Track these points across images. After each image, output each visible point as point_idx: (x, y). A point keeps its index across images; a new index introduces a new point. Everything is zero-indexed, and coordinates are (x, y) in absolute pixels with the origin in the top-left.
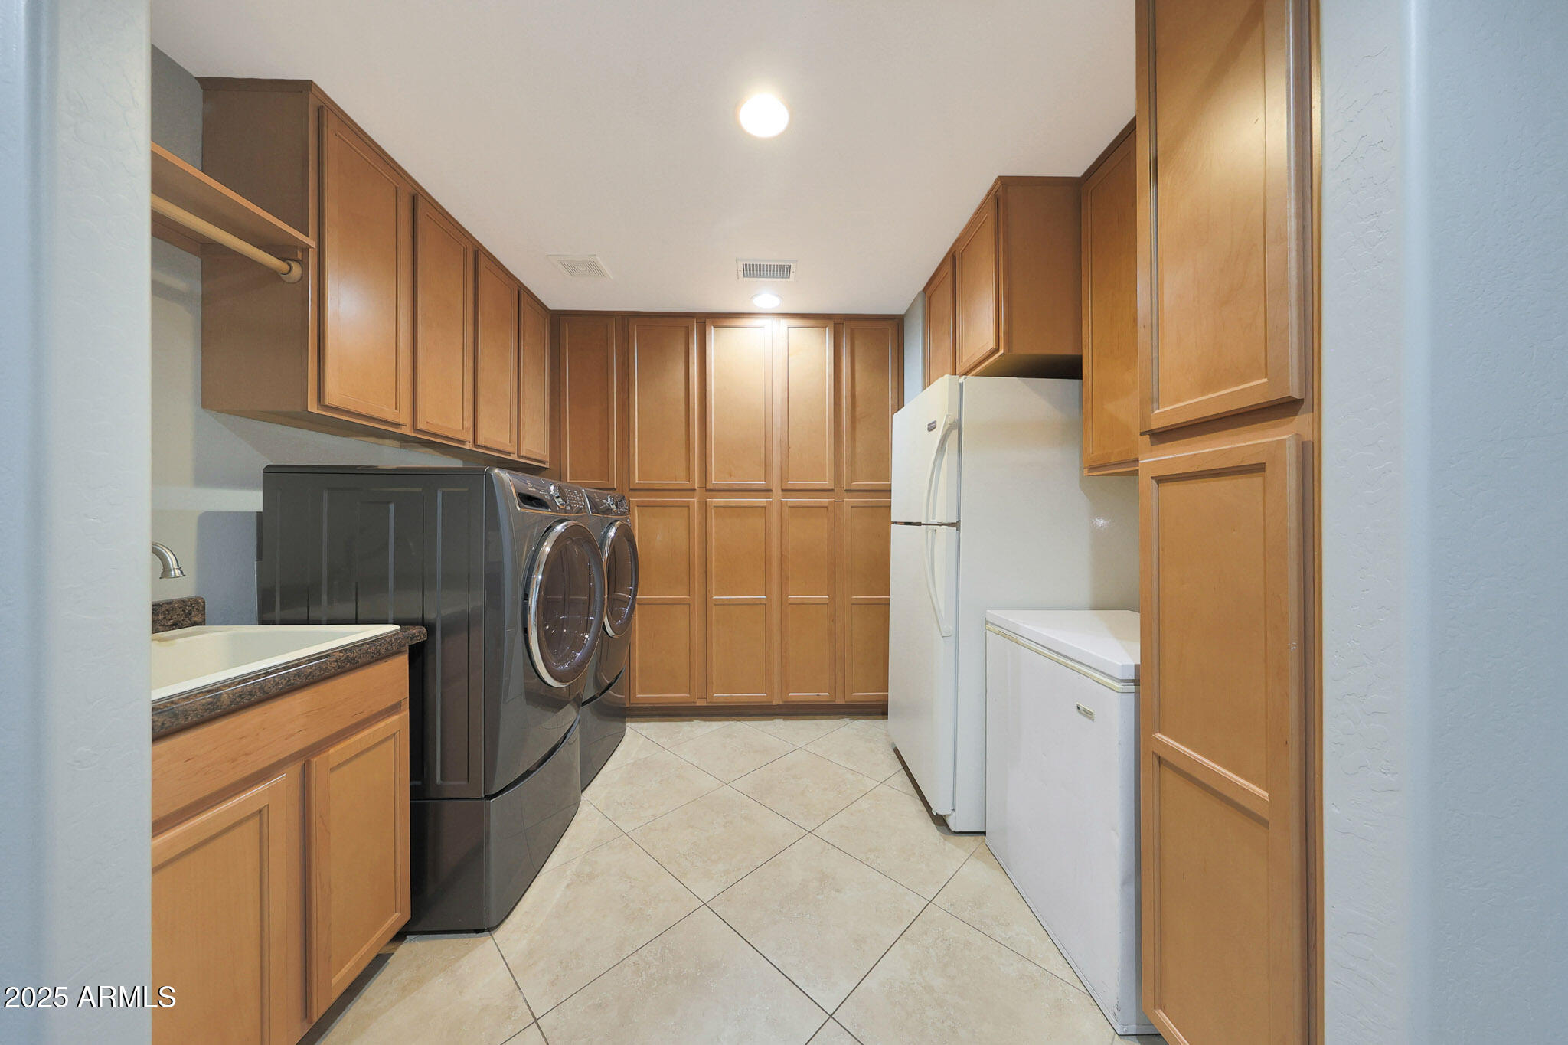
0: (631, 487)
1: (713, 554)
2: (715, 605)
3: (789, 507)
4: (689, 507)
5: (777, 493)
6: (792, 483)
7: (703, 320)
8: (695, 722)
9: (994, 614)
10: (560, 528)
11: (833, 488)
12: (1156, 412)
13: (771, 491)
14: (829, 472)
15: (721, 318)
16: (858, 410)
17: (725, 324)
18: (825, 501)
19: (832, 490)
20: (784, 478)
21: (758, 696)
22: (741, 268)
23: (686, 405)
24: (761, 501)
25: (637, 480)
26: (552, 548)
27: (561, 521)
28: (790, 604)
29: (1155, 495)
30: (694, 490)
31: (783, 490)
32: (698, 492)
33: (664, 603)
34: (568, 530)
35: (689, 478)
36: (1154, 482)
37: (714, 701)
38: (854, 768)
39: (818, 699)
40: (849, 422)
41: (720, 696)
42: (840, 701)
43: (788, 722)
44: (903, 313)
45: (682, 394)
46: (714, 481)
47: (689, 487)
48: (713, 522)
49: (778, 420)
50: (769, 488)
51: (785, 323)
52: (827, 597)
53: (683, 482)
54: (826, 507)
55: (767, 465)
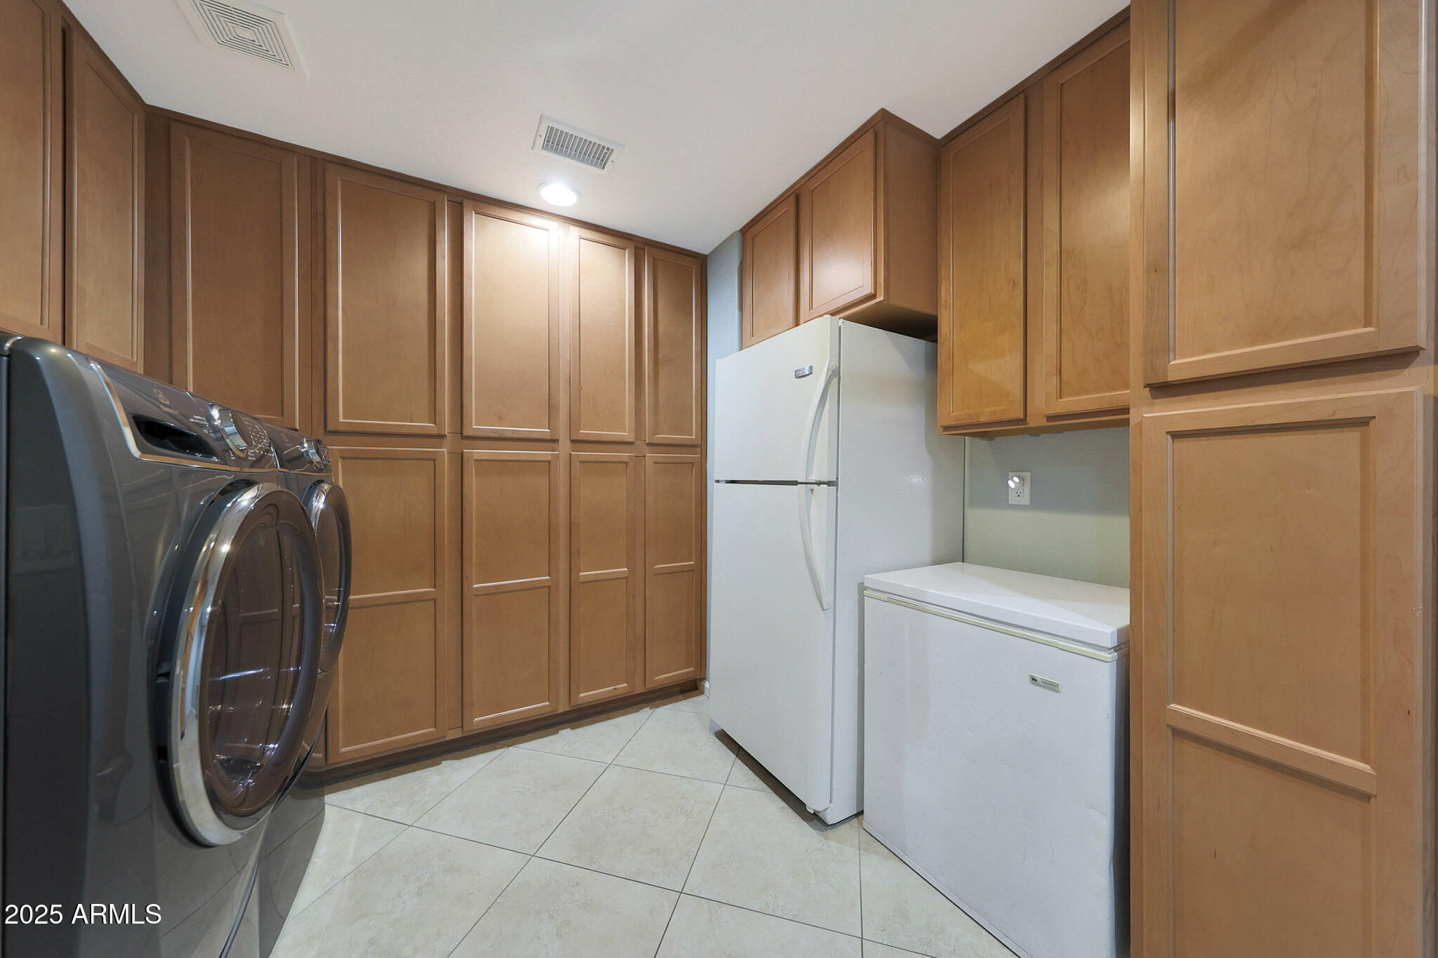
0: (330, 427)
1: (473, 526)
2: (477, 596)
3: (581, 462)
4: (434, 460)
5: (564, 445)
6: (585, 432)
7: (459, 200)
8: (444, 763)
9: (872, 579)
10: (246, 500)
11: (633, 440)
12: (1173, 363)
13: (556, 441)
14: (629, 420)
15: (489, 204)
16: (662, 353)
17: (490, 212)
18: (624, 455)
19: (631, 443)
20: (572, 424)
21: (538, 707)
22: (543, 132)
23: (429, 315)
24: (544, 454)
25: (342, 418)
26: (234, 543)
27: (248, 484)
28: (581, 583)
29: (1170, 452)
30: (442, 436)
31: (573, 441)
32: (448, 441)
33: (391, 603)
34: (263, 504)
35: (434, 417)
36: (1169, 437)
37: (475, 728)
38: (685, 773)
39: (616, 693)
40: (652, 365)
41: (481, 720)
42: (639, 689)
43: (579, 730)
44: (706, 252)
45: (423, 296)
46: (475, 426)
47: (435, 432)
48: (473, 483)
49: (565, 353)
50: (554, 438)
51: (575, 232)
52: (626, 569)
53: (426, 425)
54: (626, 463)
55: (552, 408)
